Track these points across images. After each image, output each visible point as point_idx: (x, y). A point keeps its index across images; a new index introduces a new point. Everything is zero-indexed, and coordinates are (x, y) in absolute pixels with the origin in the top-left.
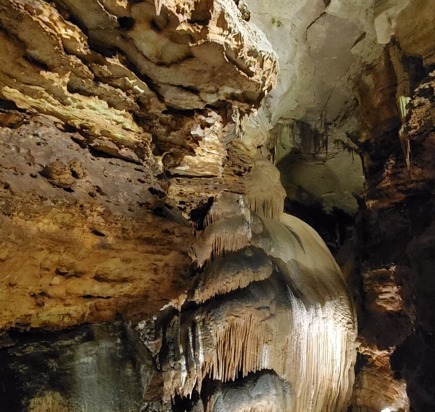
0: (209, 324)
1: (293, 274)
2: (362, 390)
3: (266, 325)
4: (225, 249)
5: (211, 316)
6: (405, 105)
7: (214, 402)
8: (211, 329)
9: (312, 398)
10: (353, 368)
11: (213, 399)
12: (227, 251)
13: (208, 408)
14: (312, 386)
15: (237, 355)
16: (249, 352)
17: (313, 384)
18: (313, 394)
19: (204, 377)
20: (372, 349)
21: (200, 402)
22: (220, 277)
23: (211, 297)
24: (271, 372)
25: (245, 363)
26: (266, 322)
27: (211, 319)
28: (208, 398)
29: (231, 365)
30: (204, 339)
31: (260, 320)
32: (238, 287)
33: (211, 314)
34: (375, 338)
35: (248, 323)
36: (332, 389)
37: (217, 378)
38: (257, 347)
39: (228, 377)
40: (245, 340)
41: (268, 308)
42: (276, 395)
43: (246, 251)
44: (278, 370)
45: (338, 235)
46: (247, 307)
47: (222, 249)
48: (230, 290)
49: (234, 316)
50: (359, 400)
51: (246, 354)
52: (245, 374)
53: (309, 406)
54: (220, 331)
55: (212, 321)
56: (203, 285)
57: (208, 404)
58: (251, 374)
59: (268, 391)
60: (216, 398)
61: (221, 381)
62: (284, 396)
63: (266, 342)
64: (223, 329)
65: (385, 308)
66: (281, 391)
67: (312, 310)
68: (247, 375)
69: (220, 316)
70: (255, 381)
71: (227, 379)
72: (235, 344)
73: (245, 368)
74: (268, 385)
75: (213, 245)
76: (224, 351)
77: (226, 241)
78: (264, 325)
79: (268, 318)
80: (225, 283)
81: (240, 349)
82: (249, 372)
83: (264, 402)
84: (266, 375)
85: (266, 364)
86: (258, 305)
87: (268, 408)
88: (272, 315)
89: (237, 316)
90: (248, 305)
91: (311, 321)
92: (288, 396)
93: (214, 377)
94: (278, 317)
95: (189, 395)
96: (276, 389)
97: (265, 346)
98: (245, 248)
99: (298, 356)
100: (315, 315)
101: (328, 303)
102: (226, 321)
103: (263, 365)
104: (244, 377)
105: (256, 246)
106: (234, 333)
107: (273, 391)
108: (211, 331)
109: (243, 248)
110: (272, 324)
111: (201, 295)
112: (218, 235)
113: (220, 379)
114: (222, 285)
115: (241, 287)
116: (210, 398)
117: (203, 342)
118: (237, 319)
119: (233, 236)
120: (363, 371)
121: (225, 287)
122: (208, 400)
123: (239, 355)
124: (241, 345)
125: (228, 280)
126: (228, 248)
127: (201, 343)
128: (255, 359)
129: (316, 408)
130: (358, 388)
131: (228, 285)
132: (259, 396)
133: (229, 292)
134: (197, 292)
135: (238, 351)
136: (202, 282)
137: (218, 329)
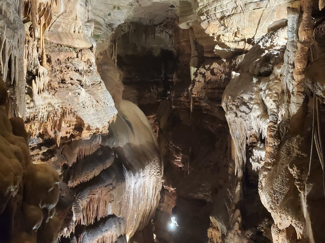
0: (77, 200)
1: (127, 154)
2: (164, 204)
3: (110, 194)
4: (86, 155)
5: (79, 196)
6: (193, 73)
7: (82, 237)
8: (79, 203)
9: (135, 218)
10: (160, 192)
11: (82, 236)
12: (87, 156)
13: (79, 240)
14: (136, 213)
15: (94, 212)
16: (101, 208)
17: (136, 212)
18: (136, 216)
19: (76, 225)
20: (169, 187)
21: (75, 237)
22: (84, 174)
23: (78, 184)
24: (113, 216)
25: (99, 214)
26: (111, 192)
27: (79, 198)
28: (79, 235)
29: (91, 217)
30: (75, 209)
31: (107, 192)
32: (94, 176)
33: (79, 195)
34: (171, 181)
35: (100, 195)
36: (146, 210)
37: (83, 224)
38: (105, 205)
39: (89, 223)
40: (98, 204)
41: (111, 184)
42: (116, 227)
43: (98, 152)
44: (117, 214)
45: (163, 72)
46: (100, 187)
47: (83, 155)
48: (89, 179)
49: (92, 194)
50: (162, 208)
51: (99, 210)
52: (99, 219)
53: (134, 222)
54: (84, 203)
55: (79, 199)
56: (73, 178)
57: (79, 238)
58: (102, 219)
59: (111, 226)
60: (83, 235)
61: (86, 225)
62: (120, 227)
63: (110, 202)
64: (86, 202)
65: (178, 166)
66: (118, 224)
67: (137, 174)
68: (99, 220)
69: (84, 196)
70: (104, 223)
71: (89, 224)
72: (93, 207)
73: (99, 217)
74: (111, 224)
75: (78, 154)
76: (87, 211)
77: (85, 150)
78: (109, 194)
79: (112, 190)
80: (86, 177)
81: (96, 209)
82: (101, 218)
83: (109, 232)
84: (110, 219)
85: (110, 213)
86: (106, 184)
87: (111, 234)
88: (114, 188)
89: (93, 194)
90: (100, 186)
91: (136, 181)
92: (122, 225)
93: (82, 224)
94: (117, 188)
95: (68, 236)
96: (116, 224)
97: (110, 204)
98: (98, 150)
99: (128, 203)
100: (138, 177)
101: (146, 167)
102: (87, 198)
103: (108, 213)
104: (98, 221)
105: (104, 145)
106: (92, 202)
107: (114, 226)
108: (79, 204)
109: (96, 150)
110: (114, 193)
111: (72, 184)
112: (81, 148)
113: (85, 224)
114: (84, 178)
115: (96, 176)
116: (80, 235)
117: (75, 210)
118: (94, 196)
119: (90, 146)
120: (165, 193)
121: (86, 179)
122: (79, 237)
123: (95, 212)
124: (96, 207)
125: (88, 175)
126: (87, 153)
127: (74, 211)
128: (105, 211)
129: (137, 221)
130: (162, 202)
131: (88, 177)
132: (107, 230)
133: (88, 180)
134: (69, 182)
135: (95, 210)
136: (72, 176)
137: (83, 203)
